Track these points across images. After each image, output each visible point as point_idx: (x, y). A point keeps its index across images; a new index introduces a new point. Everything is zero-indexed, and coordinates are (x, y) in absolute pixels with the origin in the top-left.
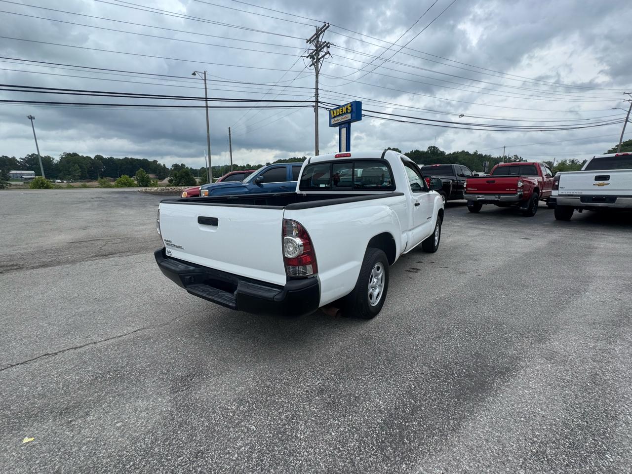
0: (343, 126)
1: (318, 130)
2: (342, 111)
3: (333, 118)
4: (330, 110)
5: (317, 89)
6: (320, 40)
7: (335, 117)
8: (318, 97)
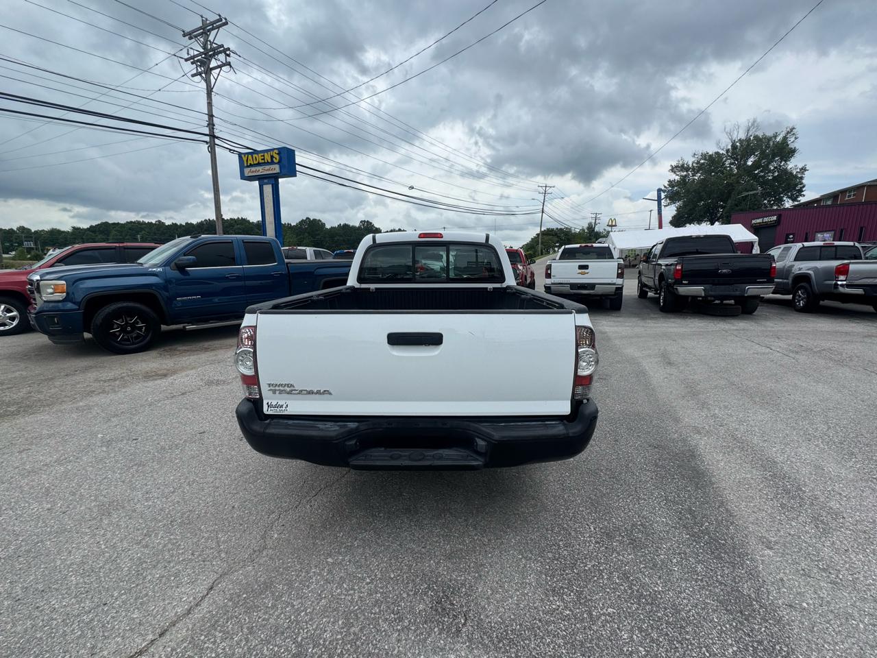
0: (266, 181)
1: (217, 182)
2: (264, 159)
3: (248, 166)
4: (240, 155)
5: (211, 116)
6: (211, 38)
7: (251, 165)
8: (213, 129)
